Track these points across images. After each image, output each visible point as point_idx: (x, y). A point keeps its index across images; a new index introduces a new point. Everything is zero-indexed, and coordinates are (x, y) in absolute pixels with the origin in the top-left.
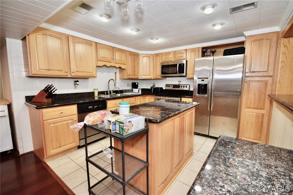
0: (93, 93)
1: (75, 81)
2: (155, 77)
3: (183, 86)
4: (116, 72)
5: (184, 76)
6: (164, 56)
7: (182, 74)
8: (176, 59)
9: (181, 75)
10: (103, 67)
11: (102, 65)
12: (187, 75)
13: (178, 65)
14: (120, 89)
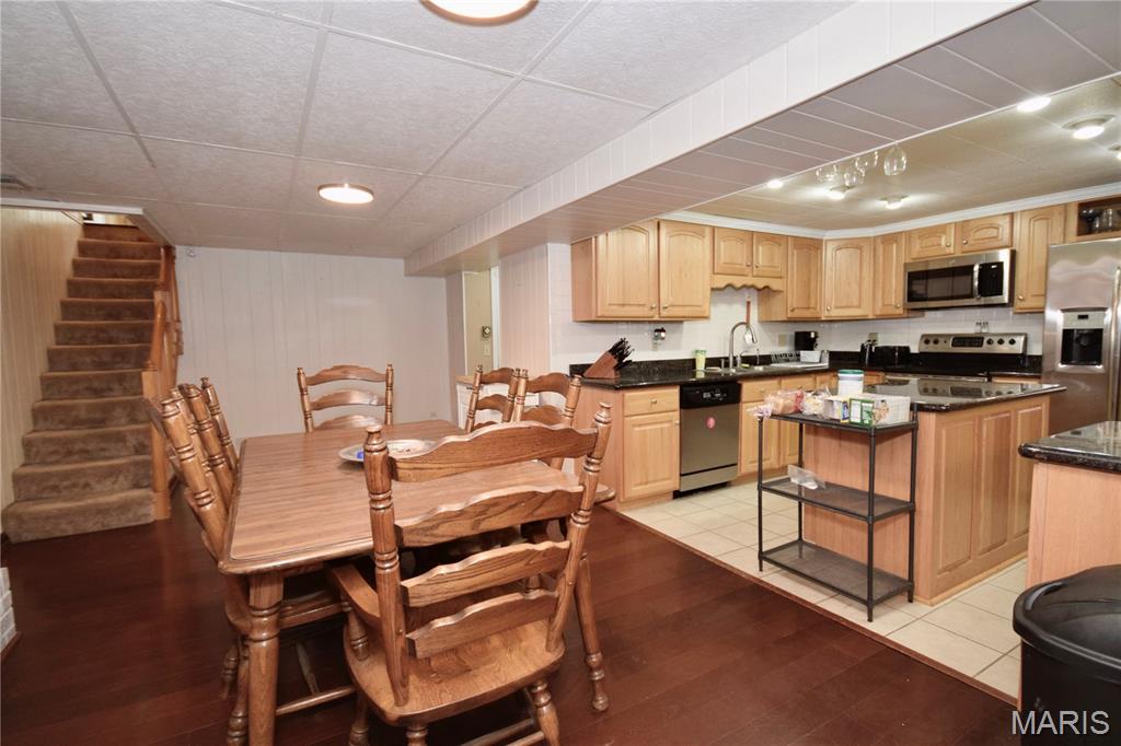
0: (693, 362)
1: (657, 331)
2: (878, 313)
3: (995, 339)
4: (749, 303)
5: (1003, 305)
6: (918, 241)
7: (993, 298)
8: (967, 248)
9: (990, 302)
10: (726, 291)
11: (723, 285)
12: (1016, 300)
13: (976, 268)
14: (762, 353)
